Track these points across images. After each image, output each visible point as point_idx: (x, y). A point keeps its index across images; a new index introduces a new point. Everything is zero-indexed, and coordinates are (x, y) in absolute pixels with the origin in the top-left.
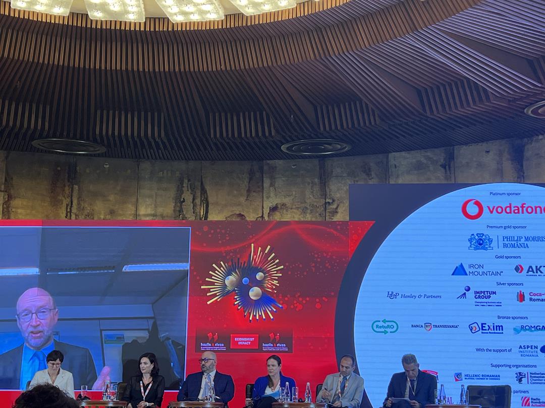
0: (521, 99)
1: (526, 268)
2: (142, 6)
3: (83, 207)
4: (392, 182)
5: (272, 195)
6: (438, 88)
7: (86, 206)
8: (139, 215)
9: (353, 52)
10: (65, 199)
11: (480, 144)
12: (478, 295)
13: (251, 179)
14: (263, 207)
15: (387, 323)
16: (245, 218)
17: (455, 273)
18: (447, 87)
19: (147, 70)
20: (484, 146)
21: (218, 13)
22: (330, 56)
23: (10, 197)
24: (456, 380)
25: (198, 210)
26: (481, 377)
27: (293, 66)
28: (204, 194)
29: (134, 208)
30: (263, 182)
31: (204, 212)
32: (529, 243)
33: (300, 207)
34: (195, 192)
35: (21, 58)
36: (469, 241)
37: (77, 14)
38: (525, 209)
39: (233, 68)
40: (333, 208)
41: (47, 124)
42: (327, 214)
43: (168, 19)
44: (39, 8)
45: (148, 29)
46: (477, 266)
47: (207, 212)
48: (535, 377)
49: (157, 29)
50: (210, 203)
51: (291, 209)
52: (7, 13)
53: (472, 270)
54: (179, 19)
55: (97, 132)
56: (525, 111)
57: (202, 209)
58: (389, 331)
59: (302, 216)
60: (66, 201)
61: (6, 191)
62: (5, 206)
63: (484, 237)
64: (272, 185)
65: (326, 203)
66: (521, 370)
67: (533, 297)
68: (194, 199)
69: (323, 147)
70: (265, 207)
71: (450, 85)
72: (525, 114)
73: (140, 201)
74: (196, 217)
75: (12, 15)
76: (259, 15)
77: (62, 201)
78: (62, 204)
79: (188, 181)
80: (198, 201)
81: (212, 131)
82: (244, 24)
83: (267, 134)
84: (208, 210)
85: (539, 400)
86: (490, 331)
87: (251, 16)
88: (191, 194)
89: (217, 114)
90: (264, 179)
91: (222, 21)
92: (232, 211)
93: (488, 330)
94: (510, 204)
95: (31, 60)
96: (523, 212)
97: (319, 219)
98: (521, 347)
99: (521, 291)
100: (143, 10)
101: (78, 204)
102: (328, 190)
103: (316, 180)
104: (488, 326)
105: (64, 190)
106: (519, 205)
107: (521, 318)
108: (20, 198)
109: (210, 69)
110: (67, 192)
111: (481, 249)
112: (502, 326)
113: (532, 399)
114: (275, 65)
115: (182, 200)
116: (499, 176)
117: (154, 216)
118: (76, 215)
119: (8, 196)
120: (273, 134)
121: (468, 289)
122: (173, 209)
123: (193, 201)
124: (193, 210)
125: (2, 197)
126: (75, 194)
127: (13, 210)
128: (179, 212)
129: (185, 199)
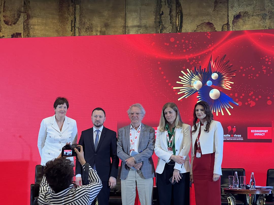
3: (84, 22)
5: (235, 5)
7: (86, 21)
8: (128, 27)
10: (70, 16)
16: (213, 25)
23: (29, 17)
25: (174, 21)
28: (179, 7)
29: (123, 22)
31: (179, 22)
33: (260, 14)
34: (172, 6)
47: (182, 22)
50: (183, 14)
51: (253, 16)
57: (178, 20)
59: (262, 22)
60: (71, 18)
61: (25, 12)
62: (25, 24)
68: (170, 12)
70: (229, 16)
73: (128, 15)
74: (172, 26)
77: (68, 18)
78: (68, 20)
80: (174, 13)
84: (182, 20)
88: (168, 7)
92: (202, 20)
101: (80, 20)
105: (69, 9)
108: (36, 17)
110: (71, 11)
115: (161, 13)
117: (139, 27)
118: (79, 29)
119: (27, 16)
122: (154, 20)
123: (170, 13)
124: (170, 21)
125: (22, 17)
126: (77, 12)
127: (31, 27)
128: (159, 23)
129: (163, 12)
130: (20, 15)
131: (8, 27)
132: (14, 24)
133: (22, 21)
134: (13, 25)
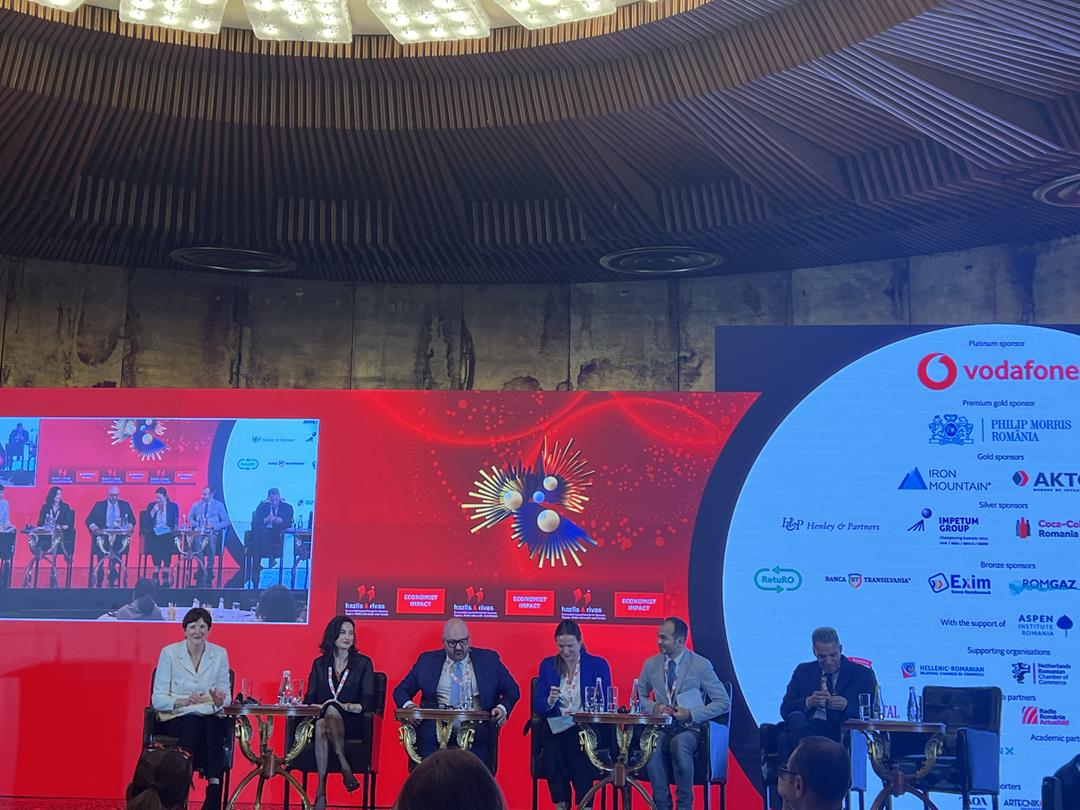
0: (1026, 173)
1: (1032, 477)
2: (346, 15)
3: (260, 366)
4: (798, 322)
5: (585, 343)
6: (875, 154)
7: (265, 363)
8: (355, 379)
9: (720, 92)
10: (229, 350)
11: (956, 253)
12: (946, 524)
13: (548, 317)
14: (569, 365)
15: (782, 574)
16: (539, 384)
17: (905, 485)
18: (892, 152)
19: (357, 127)
20: (963, 257)
21: (478, 25)
22: (679, 101)
23: (135, 348)
24: (905, 676)
25: (456, 371)
26: (950, 671)
27: (613, 117)
28: (467, 342)
29: (346, 368)
30: (569, 320)
31: (466, 375)
32: (1038, 432)
33: (634, 366)
34: (452, 340)
35: (141, 107)
36: (931, 428)
37: (236, 30)
38: (1032, 371)
39: (508, 122)
40: (693, 368)
41: (192, 222)
42: (682, 378)
43: (393, 39)
44: (167, 21)
45: (357, 56)
46: (944, 474)
47: (472, 374)
48: (1046, 672)
49: (374, 56)
50: (476, 358)
51: (619, 368)
52: (113, 30)
53: (935, 480)
54: (411, 37)
55: (279, 236)
56: (1035, 193)
57: (464, 369)
58: (785, 588)
59: (638, 381)
60: (230, 354)
61: (128, 338)
62: (126, 363)
63: (957, 421)
64: (585, 326)
65: (679, 358)
66: (1021, 658)
67: (1046, 529)
68: (449, 352)
69: (673, 260)
70: (572, 366)
71: (896, 148)
72: (1034, 200)
73: (357, 354)
74: (452, 382)
75: (122, 32)
76: (551, 29)
77: (223, 354)
78: (224, 359)
79: (440, 320)
80: (456, 355)
81: (477, 234)
82: (526, 45)
83: (573, 238)
84: (474, 370)
85: (1055, 712)
86: (967, 589)
87: (538, 31)
88: (445, 341)
89: (485, 204)
90: (572, 316)
91: (487, 39)
92: (515, 373)
93: (964, 587)
94: (1006, 362)
95: (158, 110)
96: (1028, 377)
97: (668, 388)
98: (1022, 618)
99: (1023, 519)
100: (348, 22)
101: (251, 359)
102: (683, 336)
103: (663, 318)
104: (964, 580)
105: (227, 335)
106: (1022, 365)
107: (1024, 566)
108: (152, 348)
109: (468, 125)
110: (232, 339)
111: (951, 443)
112: (988, 581)
113: (1041, 710)
114: (581, 116)
115: (429, 352)
116: (990, 311)
117: (380, 381)
118: (247, 379)
119: (132, 347)
120: (583, 238)
121: (928, 514)
122: (413, 368)
123: (448, 355)
124: (447, 371)
125: (121, 349)
126: (246, 342)
127: (140, 370)
128: (424, 374)
129: (435, 350)
130: (116, 344)
131: (88, 368)
132: (102, 361)
133: (121, 356)
134: (99, 365)
